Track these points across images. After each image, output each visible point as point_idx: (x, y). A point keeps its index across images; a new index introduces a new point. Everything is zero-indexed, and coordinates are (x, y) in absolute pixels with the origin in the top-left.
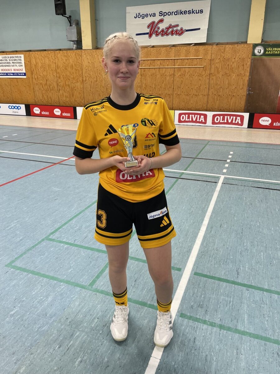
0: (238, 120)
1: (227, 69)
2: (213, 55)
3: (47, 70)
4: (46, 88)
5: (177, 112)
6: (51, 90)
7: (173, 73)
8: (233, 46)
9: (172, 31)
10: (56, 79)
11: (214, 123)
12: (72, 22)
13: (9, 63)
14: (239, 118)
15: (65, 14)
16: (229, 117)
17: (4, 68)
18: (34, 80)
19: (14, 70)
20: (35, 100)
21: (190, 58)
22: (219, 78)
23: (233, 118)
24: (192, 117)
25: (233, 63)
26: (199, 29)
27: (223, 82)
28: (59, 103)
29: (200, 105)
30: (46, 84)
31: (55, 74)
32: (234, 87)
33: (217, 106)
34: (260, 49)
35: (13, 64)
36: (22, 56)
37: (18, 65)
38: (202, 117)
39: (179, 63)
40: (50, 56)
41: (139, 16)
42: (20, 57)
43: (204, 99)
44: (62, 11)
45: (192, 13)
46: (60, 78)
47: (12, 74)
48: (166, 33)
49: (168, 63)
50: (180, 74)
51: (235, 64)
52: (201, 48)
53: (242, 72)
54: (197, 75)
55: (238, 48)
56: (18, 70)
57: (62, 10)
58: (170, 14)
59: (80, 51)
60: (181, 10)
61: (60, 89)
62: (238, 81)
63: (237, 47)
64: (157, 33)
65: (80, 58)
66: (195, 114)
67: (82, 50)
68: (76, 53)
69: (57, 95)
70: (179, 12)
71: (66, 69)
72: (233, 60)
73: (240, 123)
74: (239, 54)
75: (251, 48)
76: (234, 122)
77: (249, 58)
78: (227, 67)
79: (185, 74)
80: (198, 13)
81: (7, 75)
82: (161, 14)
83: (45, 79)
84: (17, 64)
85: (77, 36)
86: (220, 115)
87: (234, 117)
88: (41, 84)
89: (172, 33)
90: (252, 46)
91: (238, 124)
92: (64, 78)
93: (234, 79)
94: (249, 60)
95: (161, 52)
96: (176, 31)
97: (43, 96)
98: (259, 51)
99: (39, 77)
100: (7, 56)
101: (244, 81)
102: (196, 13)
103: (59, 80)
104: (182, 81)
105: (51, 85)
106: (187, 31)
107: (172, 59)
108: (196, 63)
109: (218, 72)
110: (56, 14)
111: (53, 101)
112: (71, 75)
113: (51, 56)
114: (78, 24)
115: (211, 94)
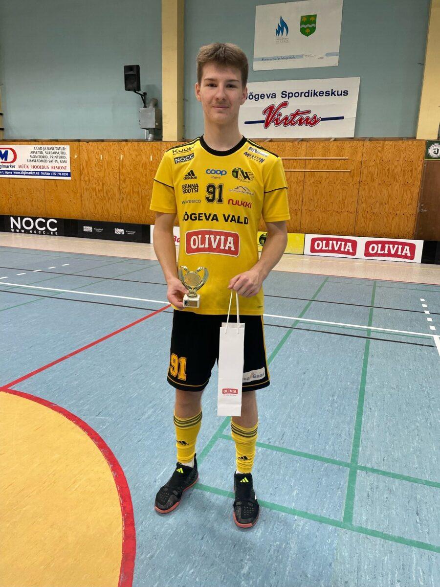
0: (406, 250)
1: (386, 175)
2: (365, 156)
3: (105, 170)
4: (102, 195)
5: (309, 237)
6: (109, 199)
7: (303, 179)
8: (396, 144)
9: (301, 120)
10: (118, 183)
11: (367, 254)
12: (147, 102)
13: (46, 157)
14: (407, 248)
15: (139, 90)
16: (391, 246)
17: (37, 164)
18: (83, 183)
19: (52, 167)
20: (82, 214)
21: (330, 158)
22: (374, 188)
23: (398, 248)
24: (333, 244)
25: (396, 167)
26: (342, 118)
27: (381, 194)
28: (121, 219)
29: (344, 226)
30: (102, 190)
31: (117, 176)
32: (396, 203)
33: (370, 228)
34: (437, 148)
35: (51, 159)
36: (68, 147)
37: (59, 160)
38: (349, 244)
39: (311, 165)
40: (112, 150)
41: (251, 97)
42: (64, 149)
43: (350, 218)
44: (135, 85)
45: (332, 95)
46: (124, 181)
47: (48, 174)
48: (291, 122)
49: (295, 164)
50: (313, 180)
51: (399, 168)
52: (347, 145)
53: (410, 181)
54: (339, 183)
55: (403, 145)
56: (58, 168)
57: (136, 83)
58: (298, 95)
59: (159, 143)
60: (314, 91)
61: (123, 198)
62: (403, 194)
63: (401, 144)
64: (277, 122)
65: (159, 153)
66: (337, 240)
67: (162, 143)
68: (152, 146)
69: (118, 206)
70: (311, 93)
71: (135, 169)
72: (396, 163)
73: (409, 255)
74: (405, 155)
75: (423, 146)
76: (399, 253)
77: (420, 159)
78: (387, 173)
79: (322, 181)
80: (341, 95)
81: (40, 175)
82: (284, 94)
83: (100, 183)
84: (57, 159)
85: (156, 123)
86: (377, 243)
87: (400, 247)
88: (94, 189)
89: (300, 122)
90: (424, 143)
91: (406, 257)
92: (131, 182)
93: (397, 190)
94: (420, 164)
95: (285, 148)
96: (307, 119)
97: (96, 207)
98: (436, 151)
99: (91, 179)
100: (43, 146)
101: (412, 193)
102: (338, 95)
103: (123, 184)
104: (316, 191)
105: (110, 192)
106: (323, 119)
107: (301, 159)
108: (339, 166)
109: (373, 180)
110: (126, 90)
111: (111, 214)
112: (143, 176)
113: (114, 150)
114: (157, 105)
115: (362, 211)
